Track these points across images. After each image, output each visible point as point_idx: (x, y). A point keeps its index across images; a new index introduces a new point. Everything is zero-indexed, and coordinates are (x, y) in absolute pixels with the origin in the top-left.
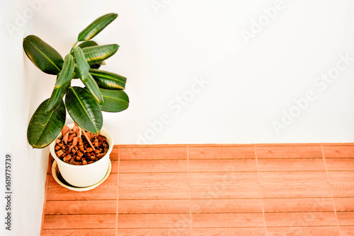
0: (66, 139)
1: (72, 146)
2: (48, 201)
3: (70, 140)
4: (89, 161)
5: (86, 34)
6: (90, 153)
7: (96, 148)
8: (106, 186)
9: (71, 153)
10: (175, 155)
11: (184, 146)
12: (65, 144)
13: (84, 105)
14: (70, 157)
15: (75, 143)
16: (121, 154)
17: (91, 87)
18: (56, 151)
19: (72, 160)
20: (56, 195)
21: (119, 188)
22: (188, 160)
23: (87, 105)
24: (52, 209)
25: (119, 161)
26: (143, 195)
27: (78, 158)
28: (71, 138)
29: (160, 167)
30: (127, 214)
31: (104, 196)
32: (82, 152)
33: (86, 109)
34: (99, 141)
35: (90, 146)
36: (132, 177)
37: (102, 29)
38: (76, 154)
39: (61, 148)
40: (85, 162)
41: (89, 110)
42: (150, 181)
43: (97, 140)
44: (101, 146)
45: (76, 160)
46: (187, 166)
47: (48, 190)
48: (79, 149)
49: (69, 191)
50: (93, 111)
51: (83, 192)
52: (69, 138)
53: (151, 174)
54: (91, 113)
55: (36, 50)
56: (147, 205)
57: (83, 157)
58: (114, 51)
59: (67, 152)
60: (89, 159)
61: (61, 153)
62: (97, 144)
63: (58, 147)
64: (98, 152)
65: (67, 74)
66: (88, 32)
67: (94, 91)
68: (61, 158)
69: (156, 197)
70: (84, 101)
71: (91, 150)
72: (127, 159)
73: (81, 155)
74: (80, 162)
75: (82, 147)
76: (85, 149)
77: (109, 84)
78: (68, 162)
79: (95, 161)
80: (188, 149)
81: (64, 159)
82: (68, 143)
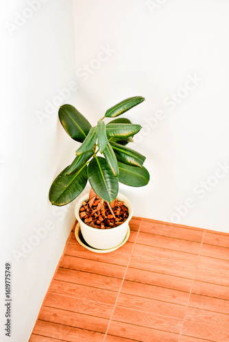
0: (91, 203)
1: (95, 211)
2: (65, 255)
3: (94, 205)
4: (107, 226)
5: (113, 112)
6: (110, 219)
7: (116, 216)
8: (121, 252)
9: (93, 216)
10: (192, 237)
11: (202, 230)
12: (89, 207)
13: (104, 174)
14: (91, 219)
15: (98, 208)
16: (142, 226)
17: (110, 159)
18: (80, 212)
19: (92, 223)
20: (74, 251)
21: (132, 256)
22: (201, 244)
23: (107, 176)
24: (67, 263)
25: (138, 233)
26: (152, 267)
27: (98, 222)
28: (96, 202)
29: (174, 245)
30: (132, 282)
31: (116, 261)
32: (103, 217)
33: (105, 179)
34: (121, 210)
35: (110, 213)
36: (147, 249)
37: (128, 110)
38: (98, 218)
39: (85, 210)
40: (103, 226)
41: (108, 180)
42: (161, 256)
43: (119, 209)
44: (122, 215)
45: (96, 223)
46: (200, 249)
47: (68, 246)
48: (101, 214)
49: (87, 250)
50: (111, 181)
51: (99, 254)
52: (94, 202)
53: (164, 249)
54: (109, 183)
55: (70, 118)
56: (153, 277)
57: (102, 222)
58: (136, 131)
59: (90, 214)
60: (107, 224)
61: (84, 214)
62: (118, 213)
63: (83, 209)
64: (117, 220)
65: (89, 144)
66: (115, 110)
67: (112, 164)
68: (83, 219)
69: (163, 271)
70: (105, 171)
71: (112, 217)
72: (146, 231)
73: (102, 219)
74: (99, 226)
75: (103, 213)
76: (106, 215)
77: (129, 159)
78: (89, 224)
79: (112, 227)
80: (204, 234)
81: (86, 220)
82: (93, 206)
